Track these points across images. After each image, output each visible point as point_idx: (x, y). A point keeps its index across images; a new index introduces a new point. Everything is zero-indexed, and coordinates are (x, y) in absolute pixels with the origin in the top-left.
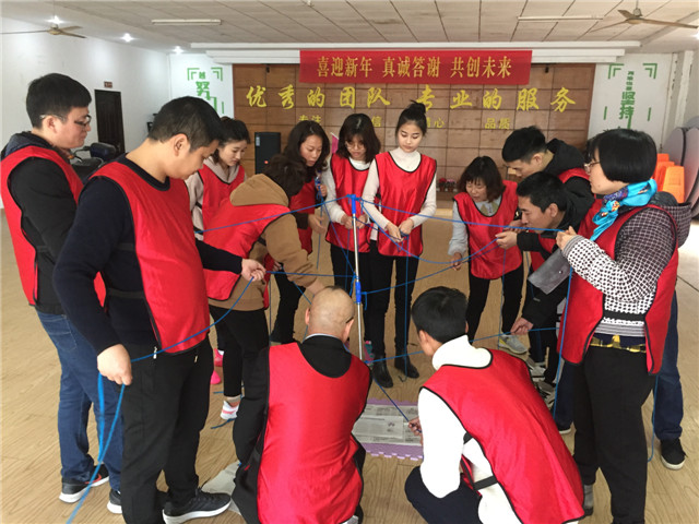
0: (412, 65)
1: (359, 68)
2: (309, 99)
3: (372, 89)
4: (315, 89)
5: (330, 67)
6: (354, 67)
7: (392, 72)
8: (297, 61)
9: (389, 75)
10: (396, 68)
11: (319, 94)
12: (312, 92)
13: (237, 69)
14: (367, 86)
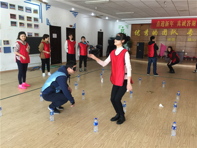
0: (187, 23)
1: (169, 24)
2: (153, 33)
3: (173, 30)
5: (160, 24)
6: (168, 24)
7: (180, 25)
8: (151, 23)
9: (179, 26)
10: (181, 24)
11: (156, 32)
12: (154, 31)
13: (133, 25)
14: (171, 29)
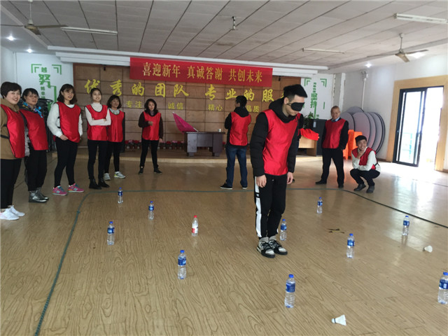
0: (206, 72)
2: (133, 90)
3: (177, 86)
4: (137, 84)
5: (151, 69)
6: (169, 71)
7: (193, 75)
8: (128, 64)
9: (191, 77)
10: (195, 73)
11: (140, 87)
12: (135, 85)
13: (76, 67)
14: (173, 83)
